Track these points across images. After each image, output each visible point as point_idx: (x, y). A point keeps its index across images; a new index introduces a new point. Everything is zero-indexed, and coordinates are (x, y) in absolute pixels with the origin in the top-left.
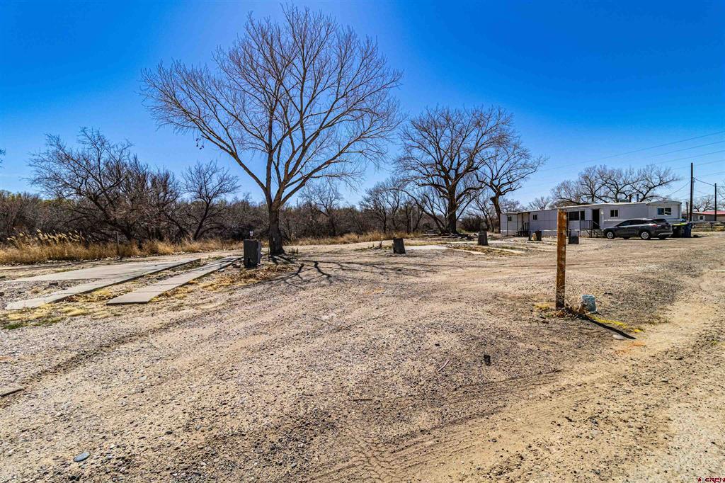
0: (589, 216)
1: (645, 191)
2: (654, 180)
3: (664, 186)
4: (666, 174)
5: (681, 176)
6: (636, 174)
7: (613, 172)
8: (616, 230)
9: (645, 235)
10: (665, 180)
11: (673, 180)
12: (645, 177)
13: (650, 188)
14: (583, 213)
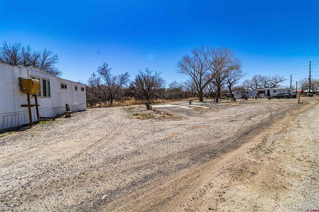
0: (266, 92)
1: (275, 83)
2: (278, 80)
3: (281, 82)
4: (282, 78)
5: (287, 79)
6: (272, 78)
7: (264, 77)
8: (277, 96)
9: (285, 97)
10: (282, 80)
11: (284, 80)
12: (275, 79)
13: (277, 83)
14: (264, 91)
